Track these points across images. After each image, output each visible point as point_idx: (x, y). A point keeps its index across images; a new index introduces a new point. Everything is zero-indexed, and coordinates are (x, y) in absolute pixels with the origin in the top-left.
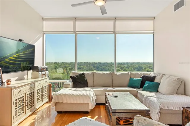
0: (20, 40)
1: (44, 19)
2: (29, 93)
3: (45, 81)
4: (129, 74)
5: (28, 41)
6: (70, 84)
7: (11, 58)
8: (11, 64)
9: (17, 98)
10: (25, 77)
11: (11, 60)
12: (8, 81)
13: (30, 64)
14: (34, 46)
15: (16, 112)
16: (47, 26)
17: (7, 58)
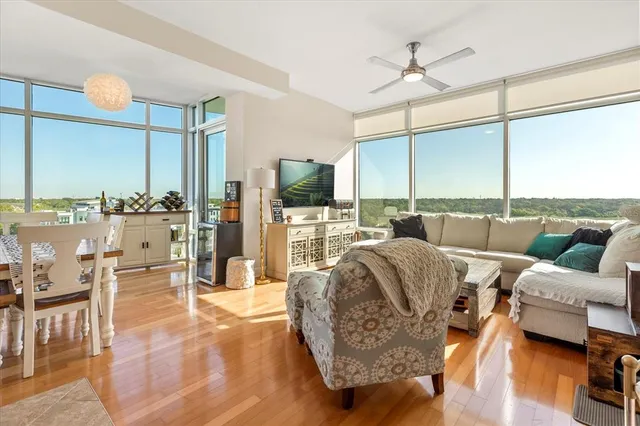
0: (309, 161)
1: (355, 116)
2: (313, 238)
3: (346, 225)
4: (543, 222)
5: (321, 158)
6: (383, 234)
7: (296, 186)
8: (296, 195)
9: (295, 240)
10: (319, 216)
11: (295, 189)
12: (289, 218)
13: (326, 195)
14: (332, 167)
15: (293, 258)
16: (361, 127)
17: (289, 186)
